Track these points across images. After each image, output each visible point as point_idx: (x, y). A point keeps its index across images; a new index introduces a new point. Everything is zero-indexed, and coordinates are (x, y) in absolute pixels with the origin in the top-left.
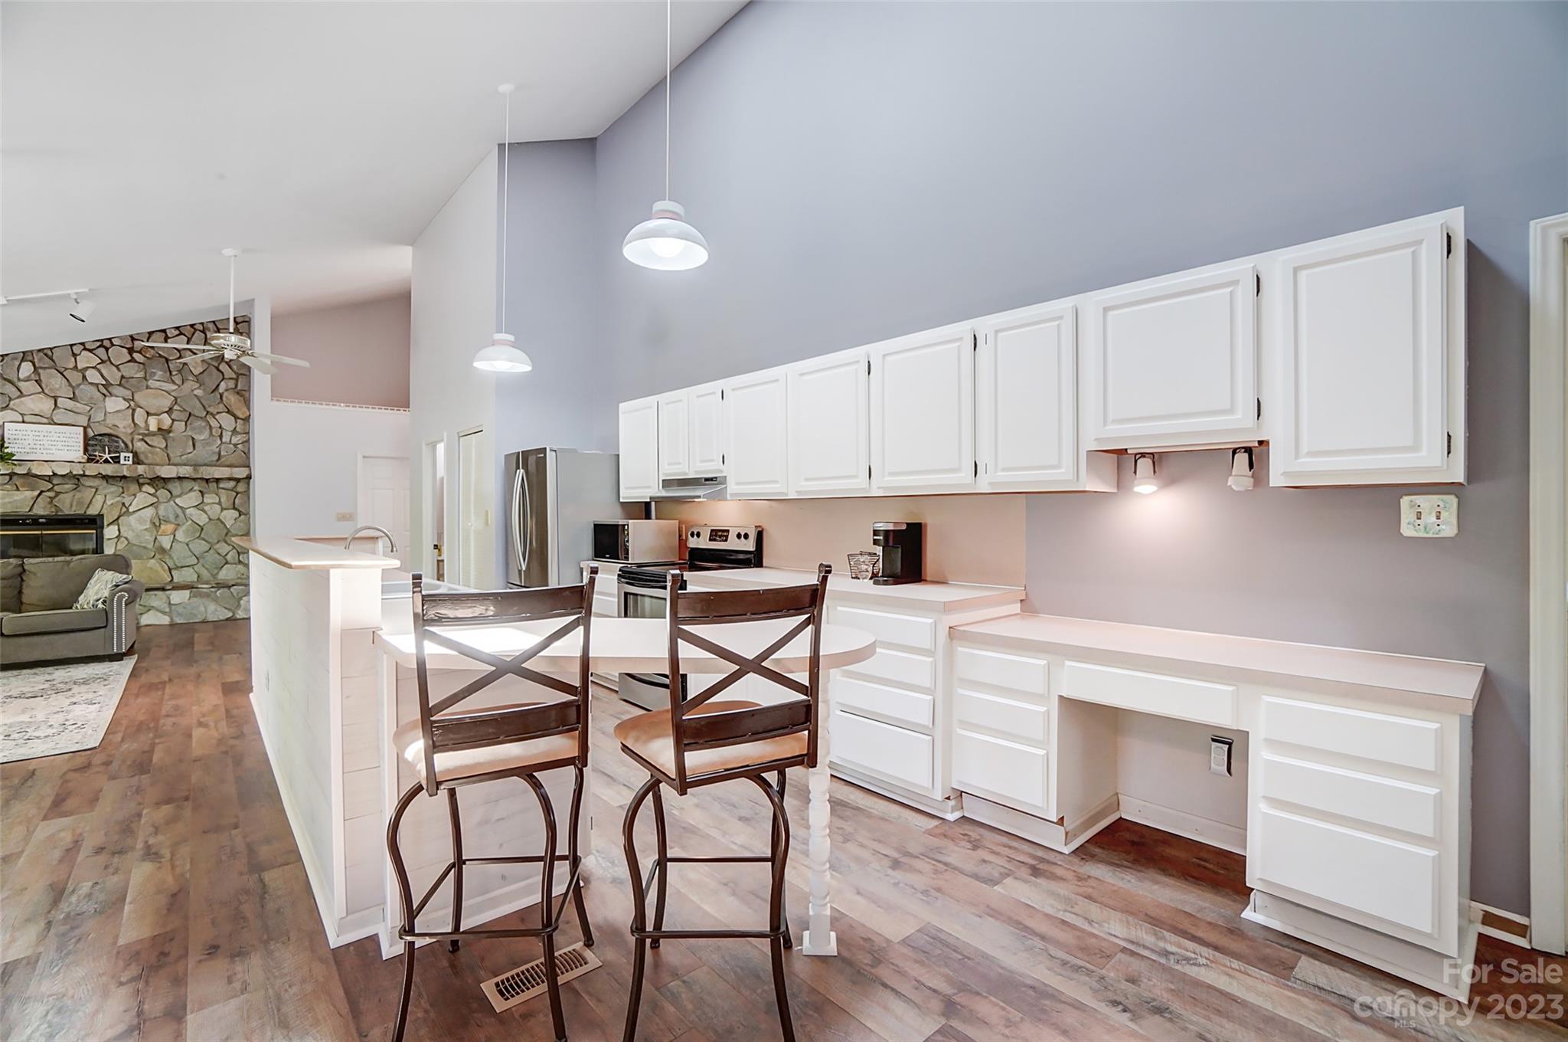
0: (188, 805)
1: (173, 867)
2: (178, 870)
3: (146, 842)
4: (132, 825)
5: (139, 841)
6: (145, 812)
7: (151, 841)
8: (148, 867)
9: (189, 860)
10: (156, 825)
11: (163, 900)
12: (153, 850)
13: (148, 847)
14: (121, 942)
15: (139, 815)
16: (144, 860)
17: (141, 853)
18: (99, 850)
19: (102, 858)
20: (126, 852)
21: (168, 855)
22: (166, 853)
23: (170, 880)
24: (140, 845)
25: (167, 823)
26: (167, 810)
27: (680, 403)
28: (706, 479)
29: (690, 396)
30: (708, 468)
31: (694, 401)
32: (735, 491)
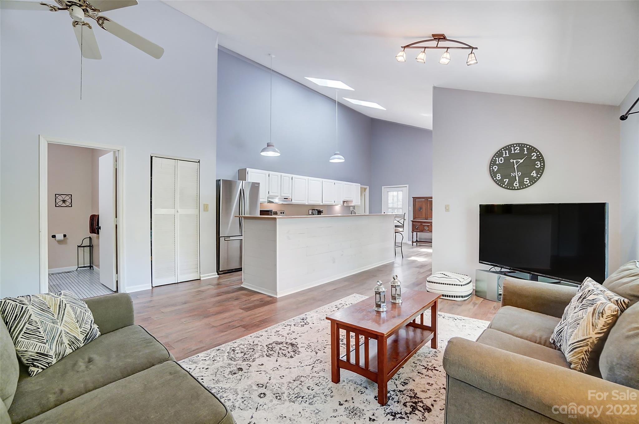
27: (277, 176)
28: (284, 198)
29: (281, 175)
30: (286, 195)
31: (282, 177)
32: (294, 202)
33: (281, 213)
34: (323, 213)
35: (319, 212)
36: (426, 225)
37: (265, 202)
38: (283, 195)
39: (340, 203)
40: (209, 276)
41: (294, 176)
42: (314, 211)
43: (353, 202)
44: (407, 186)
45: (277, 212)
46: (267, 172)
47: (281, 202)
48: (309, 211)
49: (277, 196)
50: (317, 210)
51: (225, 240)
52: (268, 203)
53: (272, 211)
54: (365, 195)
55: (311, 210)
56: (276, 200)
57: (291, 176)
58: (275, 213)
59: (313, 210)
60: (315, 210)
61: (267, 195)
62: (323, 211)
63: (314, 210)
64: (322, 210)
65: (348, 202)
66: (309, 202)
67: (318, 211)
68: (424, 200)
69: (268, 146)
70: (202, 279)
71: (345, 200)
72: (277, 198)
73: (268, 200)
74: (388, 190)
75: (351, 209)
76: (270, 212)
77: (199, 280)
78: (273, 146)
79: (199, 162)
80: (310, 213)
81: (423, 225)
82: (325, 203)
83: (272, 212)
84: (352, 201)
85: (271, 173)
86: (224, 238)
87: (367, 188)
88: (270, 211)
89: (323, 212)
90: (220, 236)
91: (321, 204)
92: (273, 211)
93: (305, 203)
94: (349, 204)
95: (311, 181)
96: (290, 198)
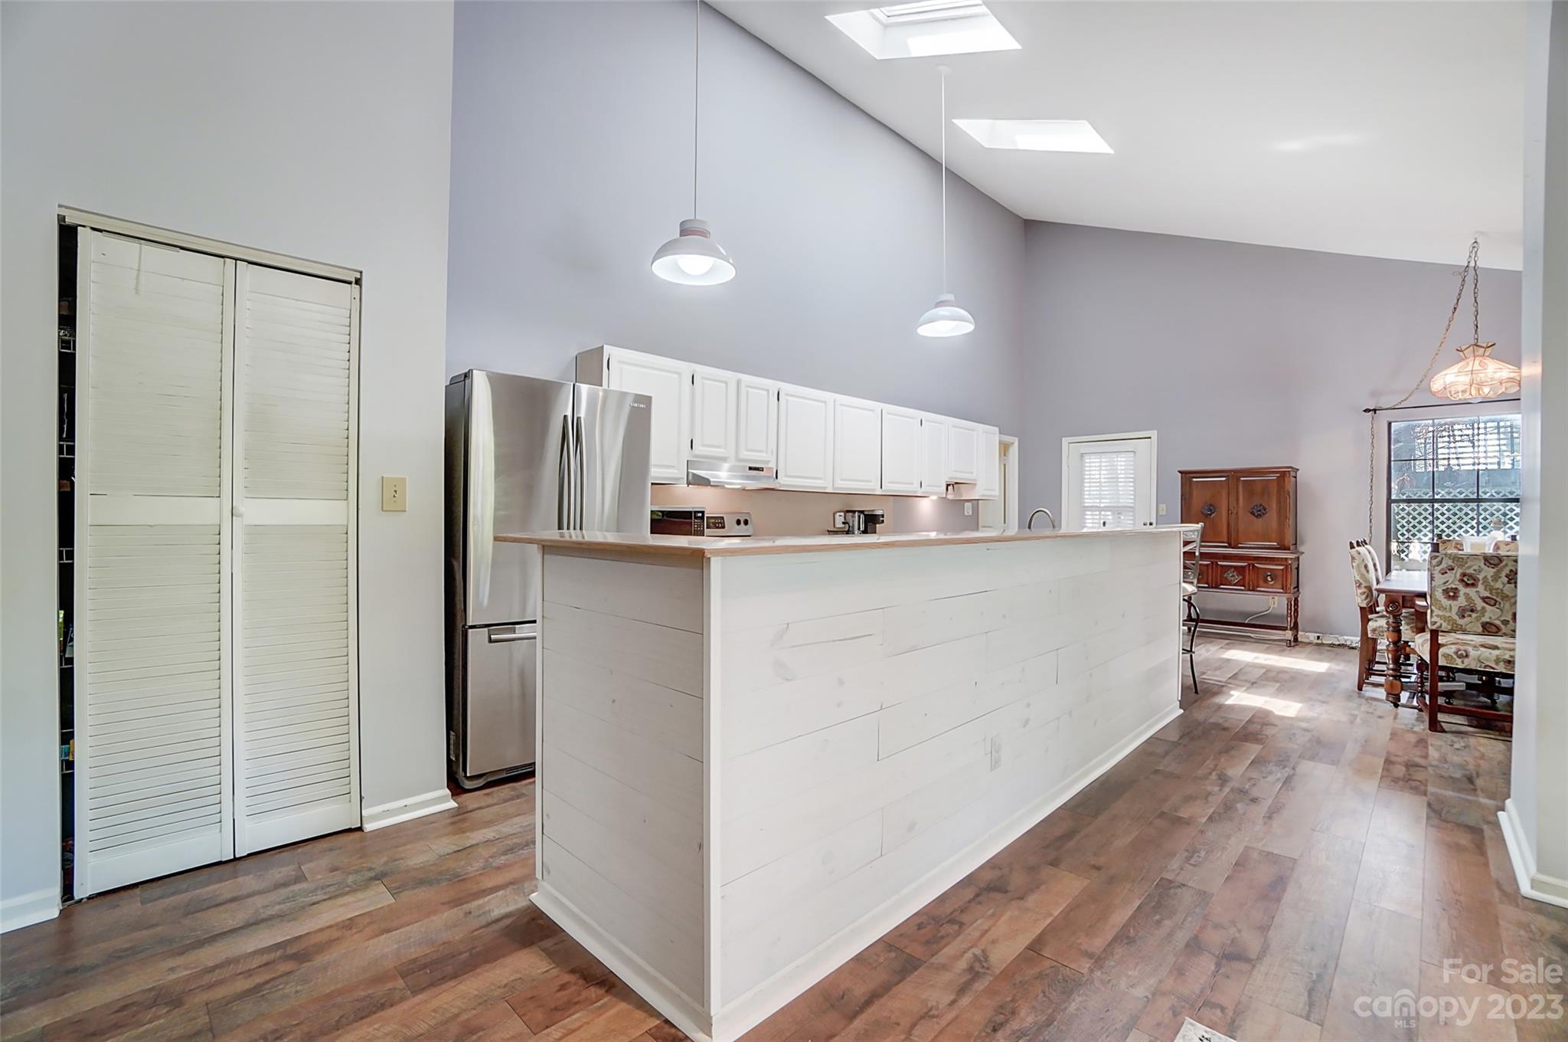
0: (1166, 808)
1: (1216, 766)
2: (1215, 763)
3: (1220, 790)
4: (1222, 811)
5: (1224, 794)
6: (1204, 820)
7: (1217, 789)
8: (1230, 772)
9: (1204, 765)
10: (1204, 801)
11: (1233, 752)
12: (1220, 781)
13: (1222, 786)
14: (1261, 747)
15: (1211, 819)
16: (1231, 778)
17: (1228, 784)
18: (1254, 800)
19: (1255, 793)
20: (1238, 789)
21: (1214, 773)
22: (1214, 776)
23: (1223, 760)
24: (1227, 790)
25: (1196, 798)
26: (1184, 813)
27: (724, 385)
28: (750, 468)
29: (739, 382)
30: (756, 457)
31: (743, 390)
32: (785, 482)
33: (738, 522)
34: (883, 521)
35: (871, 522)
36: (1232, 566)
37: (678, 479)
38: (745, 454)
39: (936, 489)
40: (406, 808)
41: (786, 387)
42: (853, 517)
43: (977, 487)
44: (1154, 434)
45: (723, 518)
46: (686, 368)
47: (738, 483)
48: (834, 514)
49: (724, 459)
50: (862, 512)
51: (490, 641)
52: (689, 484)
53: (703, 513)
54: (1005, 465)
55: (842, 514)
56: (721, 474)
57: (773, 385)
58: (714, 523)
59: (848, 511)
60: (857, 514)
61: (686, 454)
62: (883, 516)
63: (854, 512)
64: (880, 512)
65: (959, 488)
66: (836, 486)
67: (866, 516)
68: (1224, 479)
69: (684, 232)
70: (368, 827)
71: (950, 478)
72: (726, 466)
73: (688, 473)
74: (1084, 448)
75: (968, 508)
76: (696, 518)
77: (357, 834)
78: (704, 234)
79: (358, 282)
80: (839, 525)
81: (1222, 566)
82: (890, 487)
83: (702, 518)
84: (972, 485)
85: (701, 370)
86: (486, 629)
87: (1013, 443)
88: (696, 512)
89: (885, 519)
90: (470, 623)
91: (879, 492)
92: (706, 515)
93: (825, 488)
94: (961, 495)
95: (844, 408)
96: (771, 469)
